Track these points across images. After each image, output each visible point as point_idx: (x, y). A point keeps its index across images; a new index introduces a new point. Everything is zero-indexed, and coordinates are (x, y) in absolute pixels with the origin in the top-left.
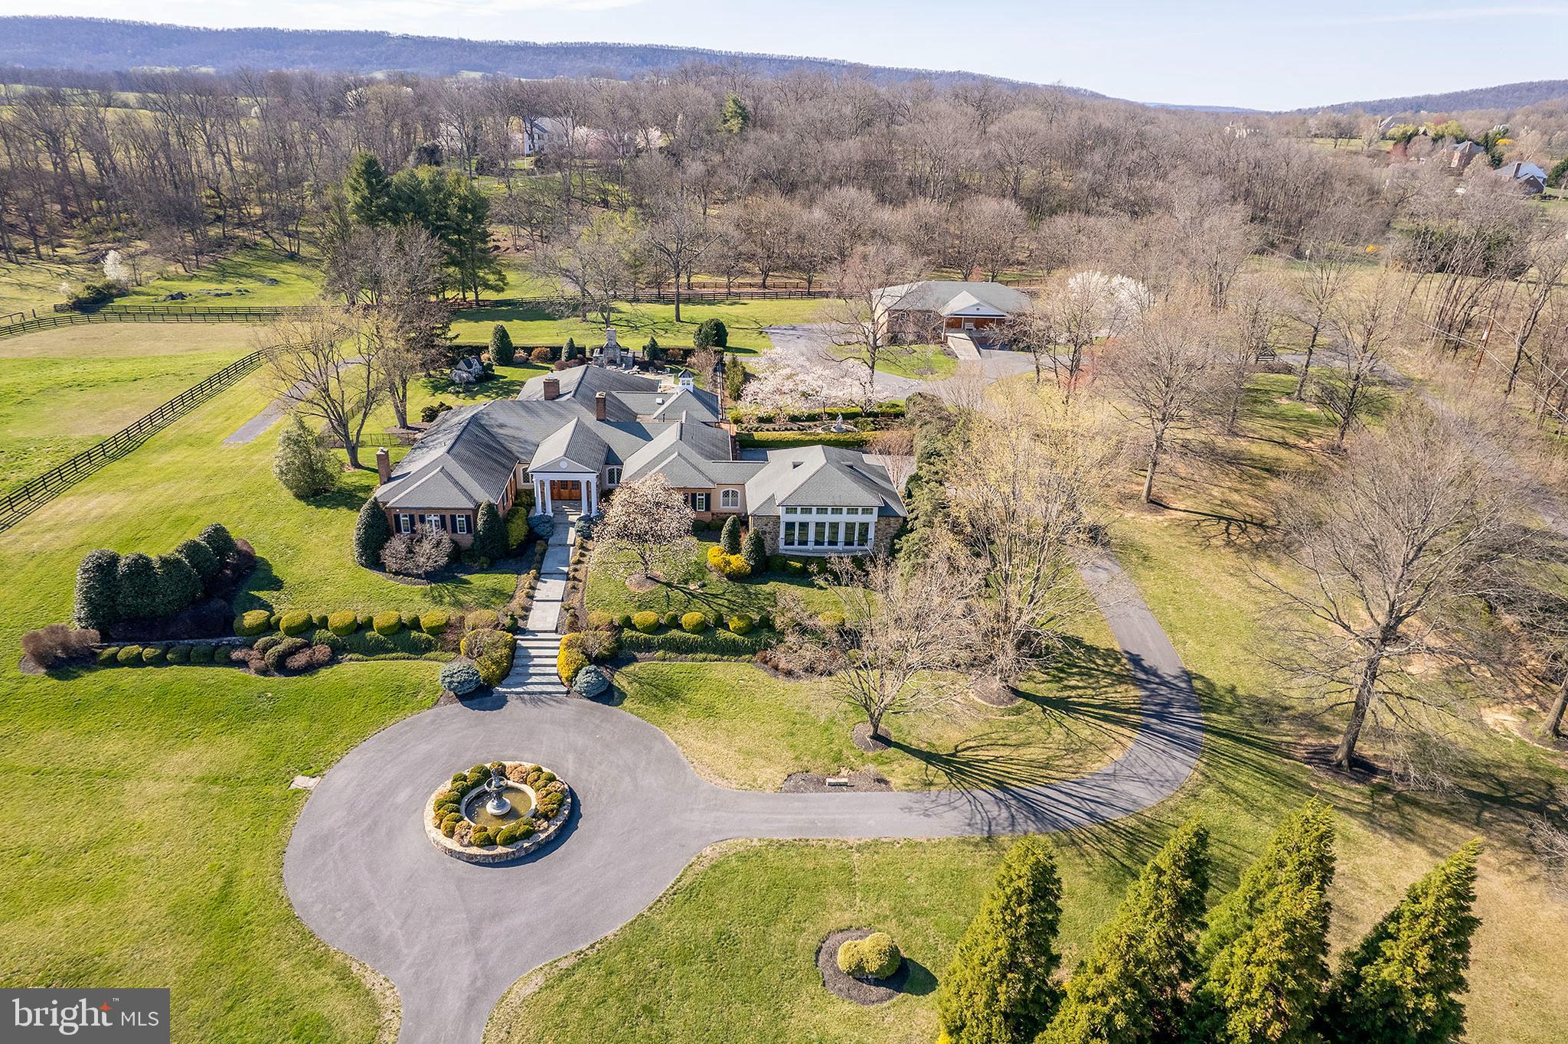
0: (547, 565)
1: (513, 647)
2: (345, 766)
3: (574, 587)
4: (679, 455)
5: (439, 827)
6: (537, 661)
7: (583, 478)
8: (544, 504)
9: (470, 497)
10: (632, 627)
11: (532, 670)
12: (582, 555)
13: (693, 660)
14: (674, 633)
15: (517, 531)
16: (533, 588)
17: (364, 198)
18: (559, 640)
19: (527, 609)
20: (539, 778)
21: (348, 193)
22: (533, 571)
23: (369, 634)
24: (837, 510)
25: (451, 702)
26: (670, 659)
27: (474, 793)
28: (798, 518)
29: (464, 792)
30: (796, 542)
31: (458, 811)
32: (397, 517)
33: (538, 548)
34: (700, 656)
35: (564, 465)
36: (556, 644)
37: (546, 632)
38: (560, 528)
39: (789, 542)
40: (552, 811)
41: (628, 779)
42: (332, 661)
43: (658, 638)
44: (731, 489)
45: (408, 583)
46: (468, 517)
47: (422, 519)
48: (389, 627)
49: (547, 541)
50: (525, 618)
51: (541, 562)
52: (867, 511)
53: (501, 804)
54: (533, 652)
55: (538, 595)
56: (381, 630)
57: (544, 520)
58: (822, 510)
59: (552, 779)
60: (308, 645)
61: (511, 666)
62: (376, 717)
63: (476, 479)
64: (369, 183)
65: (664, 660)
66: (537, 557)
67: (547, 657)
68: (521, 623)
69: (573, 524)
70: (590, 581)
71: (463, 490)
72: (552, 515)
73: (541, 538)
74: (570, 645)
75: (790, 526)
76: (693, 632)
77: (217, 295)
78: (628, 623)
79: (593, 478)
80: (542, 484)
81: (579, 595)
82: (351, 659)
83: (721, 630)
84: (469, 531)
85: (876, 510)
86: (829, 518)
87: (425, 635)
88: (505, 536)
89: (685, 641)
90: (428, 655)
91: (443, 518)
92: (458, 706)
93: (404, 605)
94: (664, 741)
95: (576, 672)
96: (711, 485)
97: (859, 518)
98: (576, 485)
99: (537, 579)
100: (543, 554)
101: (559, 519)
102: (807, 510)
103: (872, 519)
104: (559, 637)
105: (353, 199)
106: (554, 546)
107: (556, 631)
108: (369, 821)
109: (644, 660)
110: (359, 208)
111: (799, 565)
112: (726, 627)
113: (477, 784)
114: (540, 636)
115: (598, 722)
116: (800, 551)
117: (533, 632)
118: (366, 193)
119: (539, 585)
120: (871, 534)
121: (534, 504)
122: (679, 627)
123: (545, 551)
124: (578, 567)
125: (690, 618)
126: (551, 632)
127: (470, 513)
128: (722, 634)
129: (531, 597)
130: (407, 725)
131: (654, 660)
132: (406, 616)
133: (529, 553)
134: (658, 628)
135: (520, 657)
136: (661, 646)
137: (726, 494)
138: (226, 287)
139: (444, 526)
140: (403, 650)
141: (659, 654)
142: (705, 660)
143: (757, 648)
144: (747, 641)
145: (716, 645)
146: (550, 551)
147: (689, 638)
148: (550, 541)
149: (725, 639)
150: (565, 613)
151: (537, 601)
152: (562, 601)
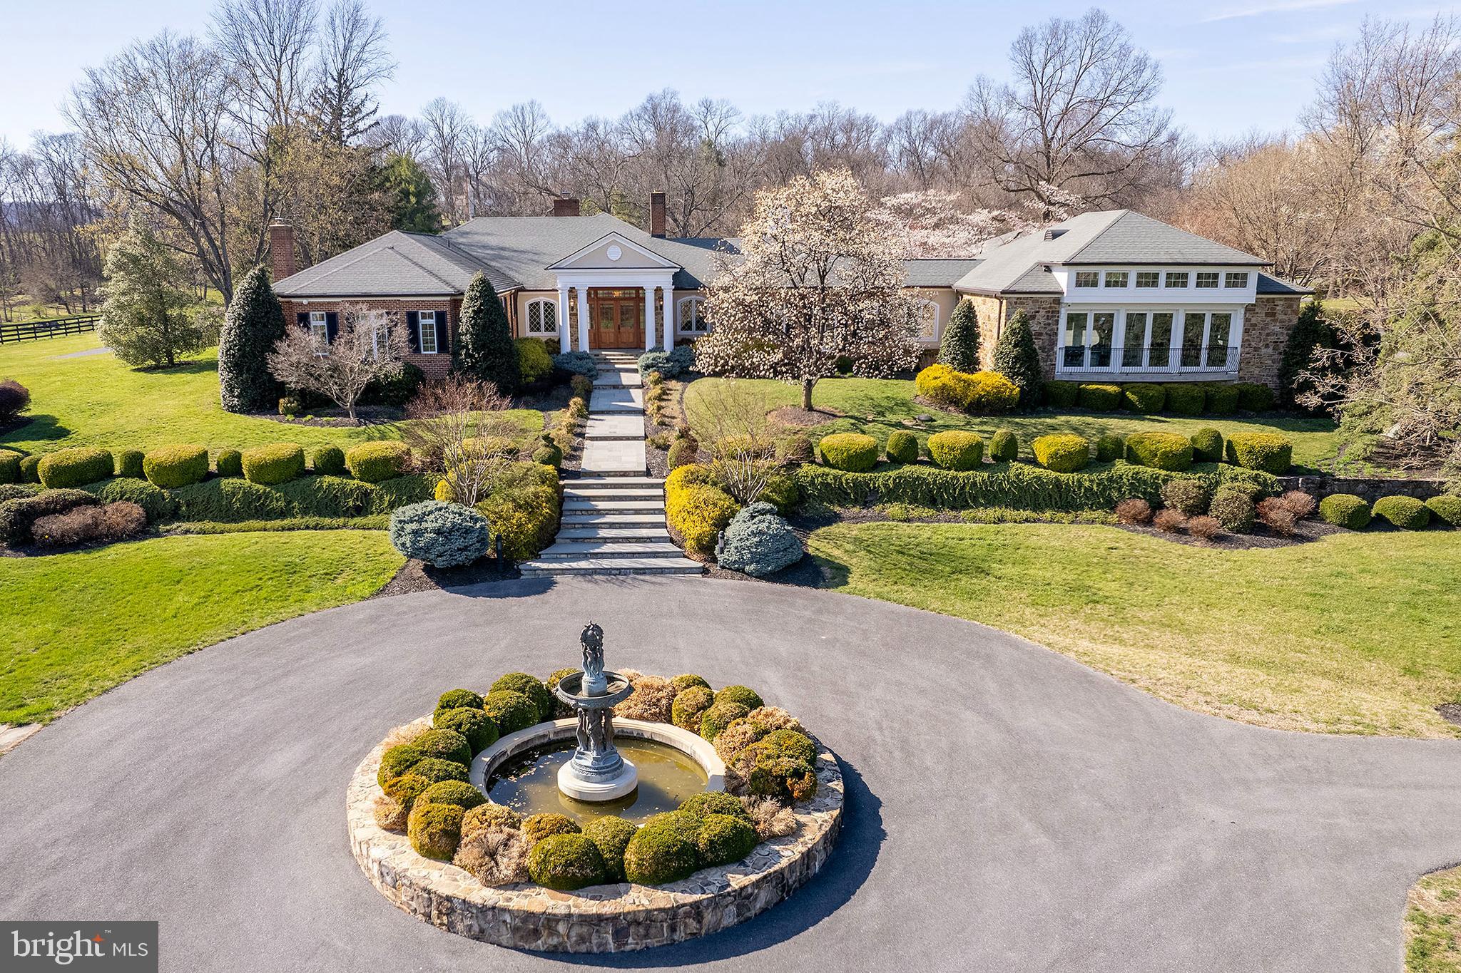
0: (599, 403)
1: (560, 500)
2: (121, 702)
3: (663, 424)
5: (399, 826)
7: (648, 282)
8: (575, 337)
9: (445, 281)
10: (821, 460)
13: (974, 520)
14: (911, 469)
16: (580, 426)
18: (662, 484)
19: (576, 446)
20: (709, 704)
23: (232, 483)
24: (1178, 278)
25: (420, 588)
26: (922, 520)
27: (509, 744)
28: (1100, 297)
30: (1087, 360)
31: (464, 780)
32: (302, 309)
33: (578, 385)
34: (987, 513)
35: (614, 254)
37: (624, 474)
38: (608, 373)
39: (1073, 359)
40: (797, 774)
42: (145, 530)
43: (884, 478)
45: (323, 424)
46: (441, 317)
48: (277, 463)
49: (590, 380)
50: (574, 459)
53: (607, 769)
54: (603, 505)
55: (594, 433)
56: (260, 472)
57: (578, 356)
58: (1147, 278)
59: (755, 702)
60: (95, 502)
61: (559, 515)
65: (908, 521)
67: (636, 511)
68: (570, 465)
69: (631, 371)
70: (693, 418)
71: (431, 274)
72: (589, 352)
73: (574, 373)
75: (1078, 319)
76: (960, 467)
78: (808, 453)
79: (666, 284)
80: (573, 295)
82: (187, 532)
83: (1017, 466)
84: (443, 347)
86: (1157, 299)
87: (355, 483)
89: (946, 486)
90: (360, 520)
92: (437, 595)
94: (1013, 644)
95: (722, 523)
97: (1221, 297)
98: (637, 295)
101: (601, 367)
102: (1118, 278)
103: (1242, 300)
104: (659, 480)
106: (605, 387)
107: (648, 473)
109: (861, 518)
111: (1111, 390)
112: (1029, 458)
114: (610, 480)
116: (1098, 375)
117: (598, 475)
119: (591, 423)
120: (1235, 337)
122: (925, 458)
124: (662, 404)
127: (447, 309)
128: (1022, 472)
129: (580, 434)
130: (306, 625)
131: (886, 519)
132: (313, 450)
134: (878, 460)
135: (573, 513)
136: (893, 495)
140: (305, 513)
141: (895, 509)
142: (1001, 520)
143: (1115, 494)
144: (1086, 479)
145: (1020, 488)
146: (599, 393)
147: (955, 478)
148: (597, 383)
149: (1038, 478)
150: (659, 451)
151: (592, 439)
152: (647, 438)
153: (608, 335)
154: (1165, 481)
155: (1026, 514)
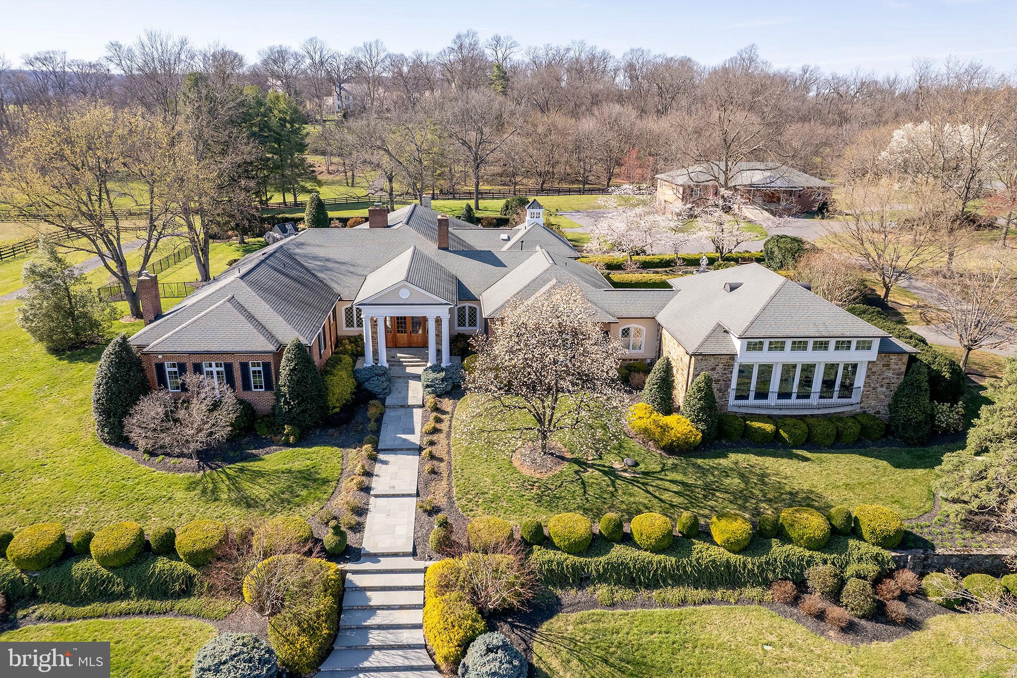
0: (385, 439)
1: (340, 589)
3: (433, 472)
4: (559, 281)
7: (430, 313)
8: (376, 352)
9: (270, 336)
10: (546, 542)
11: (374, 639)
12: (438, 420)
13: (663, 603)
14: (619, 552)
15: (341, 388)
16: (368, 474)
18: (424, 571)
19: (361, 511)
22: (367, 447)
23: (79, 568)
24: (821, 345)
26: (624, 605)
30: (752, 394)
32: (160, 367)
33: (373, 412)
34: (674, 593)
35: (404, 295)
36: (417, 580)
37: (396, 555)
38: (399, 383)
39: (741, 396)
42: (5, 615)
43: (596, 563)
44: (632, 325)
45: (169, 470)
46: (266, 366)
47: (198, 368)
48: (118, 554)
49: (383, 401)
50: (358, 528)
51: (377, 432)
52: (862, 345)
54: (376, 599)
55: (378, 485)
56: (104, 560)
57: (377, 372)
61: (336, 631)
63: (281, 312)
65: (613, 605)
66: (372, 425)
67: (402, 607)
68: (352, 539)
69: (417, 377)
70: (457, 460)
71: (260, 327)
72: (386, 365)
73: (372, 396)
74: (445, 586)
75: (745, 371)
76: (656, 550)
78: (538, 536)
79: (444, 313)
80: (374, 324)
81: (444, 483)
83: (699, 545)
84: (268, 386)
86: (804, 357)
87: (181, 566)
88: (322, 393)
89: (643, 569)
90: (184, 604)
91: (229, 367)
93: (155, 508)
95: (464, 646)
96: (611, 319)
97: (850, 356)
98: (421, 322)
99: (373, 459)
100: (379, 420)
101: (395, 372)
102: (777, 345)
103: (868, 357)
104: (420, 565)
106: (394, 407)
107: (414, 554)
109: (576, 606)
111: (769, 427)
112: (706, 535)
114: (386, 563)
116: (759, 407)
117: (375, 557)
119: (378, 468)
120: (860, 381)
121: (362, 354)
122: (627, 539)
123: (382, 414)
124: (435, 438)
125: (647, 524)
126: (405, 555)
127: (270, 359)
129: (366, 489)
131: (595, 605)
132: (153, 530)
133: (359, 418)
134: (592, 544)
135: (351, 609)
136: (602, 578)
137: (626, 333)
139: (230, 381)
140: (140, 596)
141: (602, 591)
142: (683, 602)
143: (771, 576)
144: (751, 562)
145: (699, 571)
146: (389, 415)
147: (650, 562)
148: (389, 401)
149: (714, 561)
150: (425, 517)
151: (376, 496)
152: (418, 495)
153: (403, 337)
154: (809, 563)
155: (703, 593)
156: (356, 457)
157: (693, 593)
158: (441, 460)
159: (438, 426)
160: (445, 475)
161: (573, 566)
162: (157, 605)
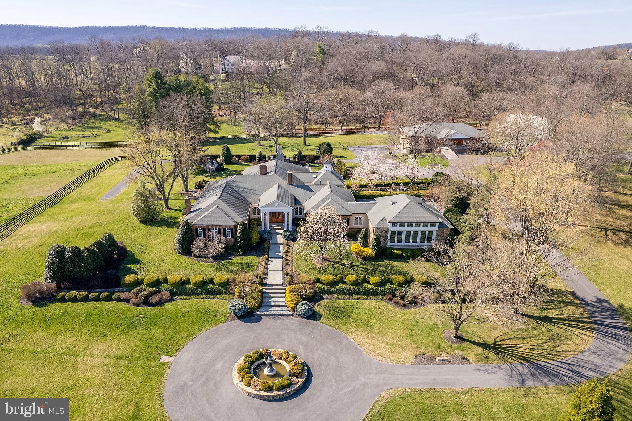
0: (271, 253)
1: (263, 293)
2: (186, 351)
3: (287, 264)
4: (332, 199)
5: (242, 381)
6: (273, 299)
7: (285, 211)
8: (265, 225)
9: (233, 220)
10: (321, 283)
11: (272, 304)
12: (288, 248)
13: (353, 299)
14: (341, 285)
15: (255, 237)
16: (267, 264)
17: (154, 90)
18: (285, 289)
19: (266, 274)
20: (289, 357)
21: (146, 87)
22: (266, 256)
23: (188, 286)
24: (418, 225)
25: (234, 320)
26: (341, 299)
27: (256, 364)
28: (397, 229)
29: (251, 364)
30: (396, 241)
31: (250, 373)
32: (197, 230)
33: (266, 245)
34: (356, 297)
35: (276, 205)
36: (284, 291)
37: (277, 285)
38: (274, 236)
39: (392, 241)
40: (299, 373)
41: (333, 357)
42: (171, 299)
43: (334, 288)
44: (359, 216)
45: (203, 262)
46: (232, 230)
47: (209, 230)
48: (199, 283)
49: (269, 242)
50: (266, 278)
51: (268, 252)
52: (433, 225)
53: (272, 370)
54: (272, 295)
55: (270, 267)
56: (195, 284)
57: (266, 232)
58: (410, 225)
59: (296, 357)
60: (159, 292)
61: (262, 302)
62: (197, 327)
63: (234, 211)
64: (157, 82)
65: (338, 299)
66: (266, 249)
67: (279, 297)
68: (264, 281)
69: (281, 234)
70: (295, 261)
71: (229, 216)
72: (269, 229)
73: (266, 240)
74: (291, 291)
75: (393, 233)
76: (352, 285)
77: (83, 137)
78: (318, 281)
79: (290, 211)
80: (265, 214)
81: (291, 267)
82: (180, 299)
83: (365, 284)
84: (232, 236)
85: (437, 225)
86: (413, 229)
87: (216, 287)
88: (250, 239)
89: (348, 290)
90: (218, 296)
91: (219, 230)
92: (238, 322)
94: (347, 339)
95: (297, 304)
96: (350, 214)
97: (429, 229)
98: (282, 214)
99: (268, 260)
100: (269, 248)
101: (272, 232)
102: (402, 225)
103: (435, 229)
104: (284, 287)
105: (149, 90)
106: (273, 244)
107: (282, 285)
108: (204, 378)
109: (328, 299)
110: (151, 94)
112: (368, 282)
113: (257, 360)
114: (274, 287)
115: (311, 329)
116: (398, 246)
117: (271, 285)
118: (155, 87)
119: (270, 262)
120: (434, 237)
121: (260, 225)
122: (345, 282)
123: (269, 246)
124: (287, 254)
125: (350, 278)
126: (280, 285)
127: (233, 227)
128: (366, 286)
129: (267, 268)
130: (214, 331)
131: (333, 299)
132: (206, 277)
133: (262, 247)
134: (334, 283)
135: (265, 297)
136: (336, 292)
137: (356, 219)
138: (87, 133)
139: (220, 233)
140: (206, 294)
141: (336, 295)
142: (359, 299)
143: (385, 293)
144: (380, 289)
145: (364, 291)
146: (272, 246)
147: (350, 288)
148: (271, 242)
149: (369, 288)
150: (285, 276)
151: (270, 270)
152: (283, 270)
153: (274, 219)
154: (397, 290)
155: (365, 297)
156: (262, 259)
157: (362, 297)
158: (290, 261)
159: (288, 250)
160: (291, 265)
161: (328, 289)
162: (211, 296)
